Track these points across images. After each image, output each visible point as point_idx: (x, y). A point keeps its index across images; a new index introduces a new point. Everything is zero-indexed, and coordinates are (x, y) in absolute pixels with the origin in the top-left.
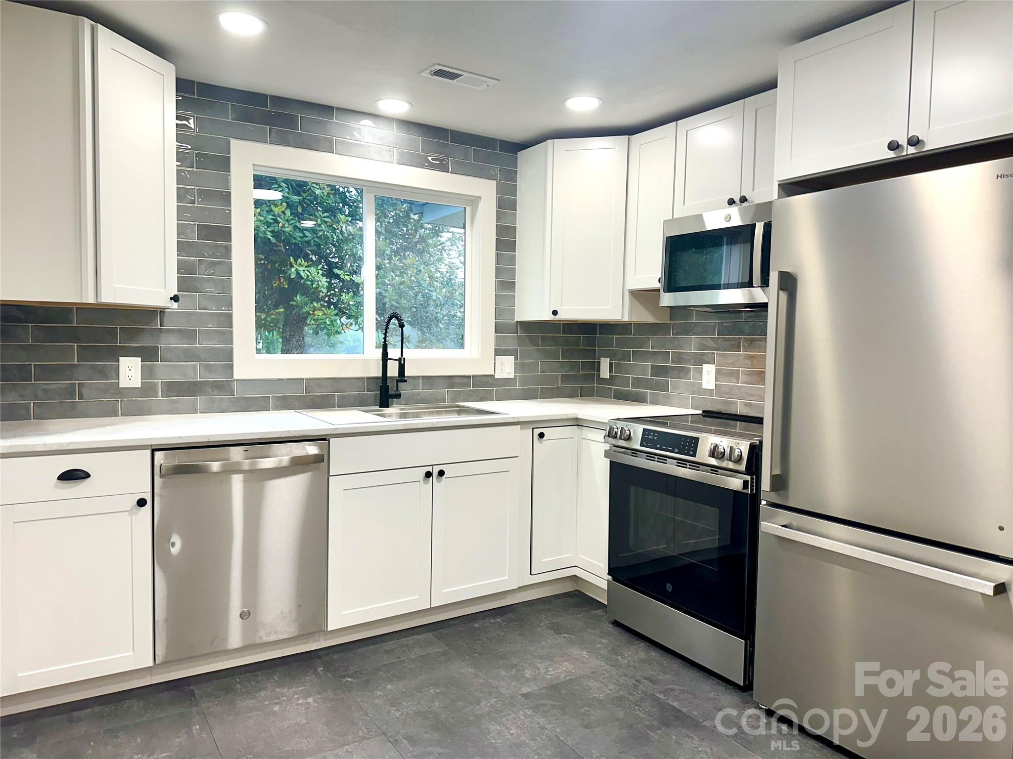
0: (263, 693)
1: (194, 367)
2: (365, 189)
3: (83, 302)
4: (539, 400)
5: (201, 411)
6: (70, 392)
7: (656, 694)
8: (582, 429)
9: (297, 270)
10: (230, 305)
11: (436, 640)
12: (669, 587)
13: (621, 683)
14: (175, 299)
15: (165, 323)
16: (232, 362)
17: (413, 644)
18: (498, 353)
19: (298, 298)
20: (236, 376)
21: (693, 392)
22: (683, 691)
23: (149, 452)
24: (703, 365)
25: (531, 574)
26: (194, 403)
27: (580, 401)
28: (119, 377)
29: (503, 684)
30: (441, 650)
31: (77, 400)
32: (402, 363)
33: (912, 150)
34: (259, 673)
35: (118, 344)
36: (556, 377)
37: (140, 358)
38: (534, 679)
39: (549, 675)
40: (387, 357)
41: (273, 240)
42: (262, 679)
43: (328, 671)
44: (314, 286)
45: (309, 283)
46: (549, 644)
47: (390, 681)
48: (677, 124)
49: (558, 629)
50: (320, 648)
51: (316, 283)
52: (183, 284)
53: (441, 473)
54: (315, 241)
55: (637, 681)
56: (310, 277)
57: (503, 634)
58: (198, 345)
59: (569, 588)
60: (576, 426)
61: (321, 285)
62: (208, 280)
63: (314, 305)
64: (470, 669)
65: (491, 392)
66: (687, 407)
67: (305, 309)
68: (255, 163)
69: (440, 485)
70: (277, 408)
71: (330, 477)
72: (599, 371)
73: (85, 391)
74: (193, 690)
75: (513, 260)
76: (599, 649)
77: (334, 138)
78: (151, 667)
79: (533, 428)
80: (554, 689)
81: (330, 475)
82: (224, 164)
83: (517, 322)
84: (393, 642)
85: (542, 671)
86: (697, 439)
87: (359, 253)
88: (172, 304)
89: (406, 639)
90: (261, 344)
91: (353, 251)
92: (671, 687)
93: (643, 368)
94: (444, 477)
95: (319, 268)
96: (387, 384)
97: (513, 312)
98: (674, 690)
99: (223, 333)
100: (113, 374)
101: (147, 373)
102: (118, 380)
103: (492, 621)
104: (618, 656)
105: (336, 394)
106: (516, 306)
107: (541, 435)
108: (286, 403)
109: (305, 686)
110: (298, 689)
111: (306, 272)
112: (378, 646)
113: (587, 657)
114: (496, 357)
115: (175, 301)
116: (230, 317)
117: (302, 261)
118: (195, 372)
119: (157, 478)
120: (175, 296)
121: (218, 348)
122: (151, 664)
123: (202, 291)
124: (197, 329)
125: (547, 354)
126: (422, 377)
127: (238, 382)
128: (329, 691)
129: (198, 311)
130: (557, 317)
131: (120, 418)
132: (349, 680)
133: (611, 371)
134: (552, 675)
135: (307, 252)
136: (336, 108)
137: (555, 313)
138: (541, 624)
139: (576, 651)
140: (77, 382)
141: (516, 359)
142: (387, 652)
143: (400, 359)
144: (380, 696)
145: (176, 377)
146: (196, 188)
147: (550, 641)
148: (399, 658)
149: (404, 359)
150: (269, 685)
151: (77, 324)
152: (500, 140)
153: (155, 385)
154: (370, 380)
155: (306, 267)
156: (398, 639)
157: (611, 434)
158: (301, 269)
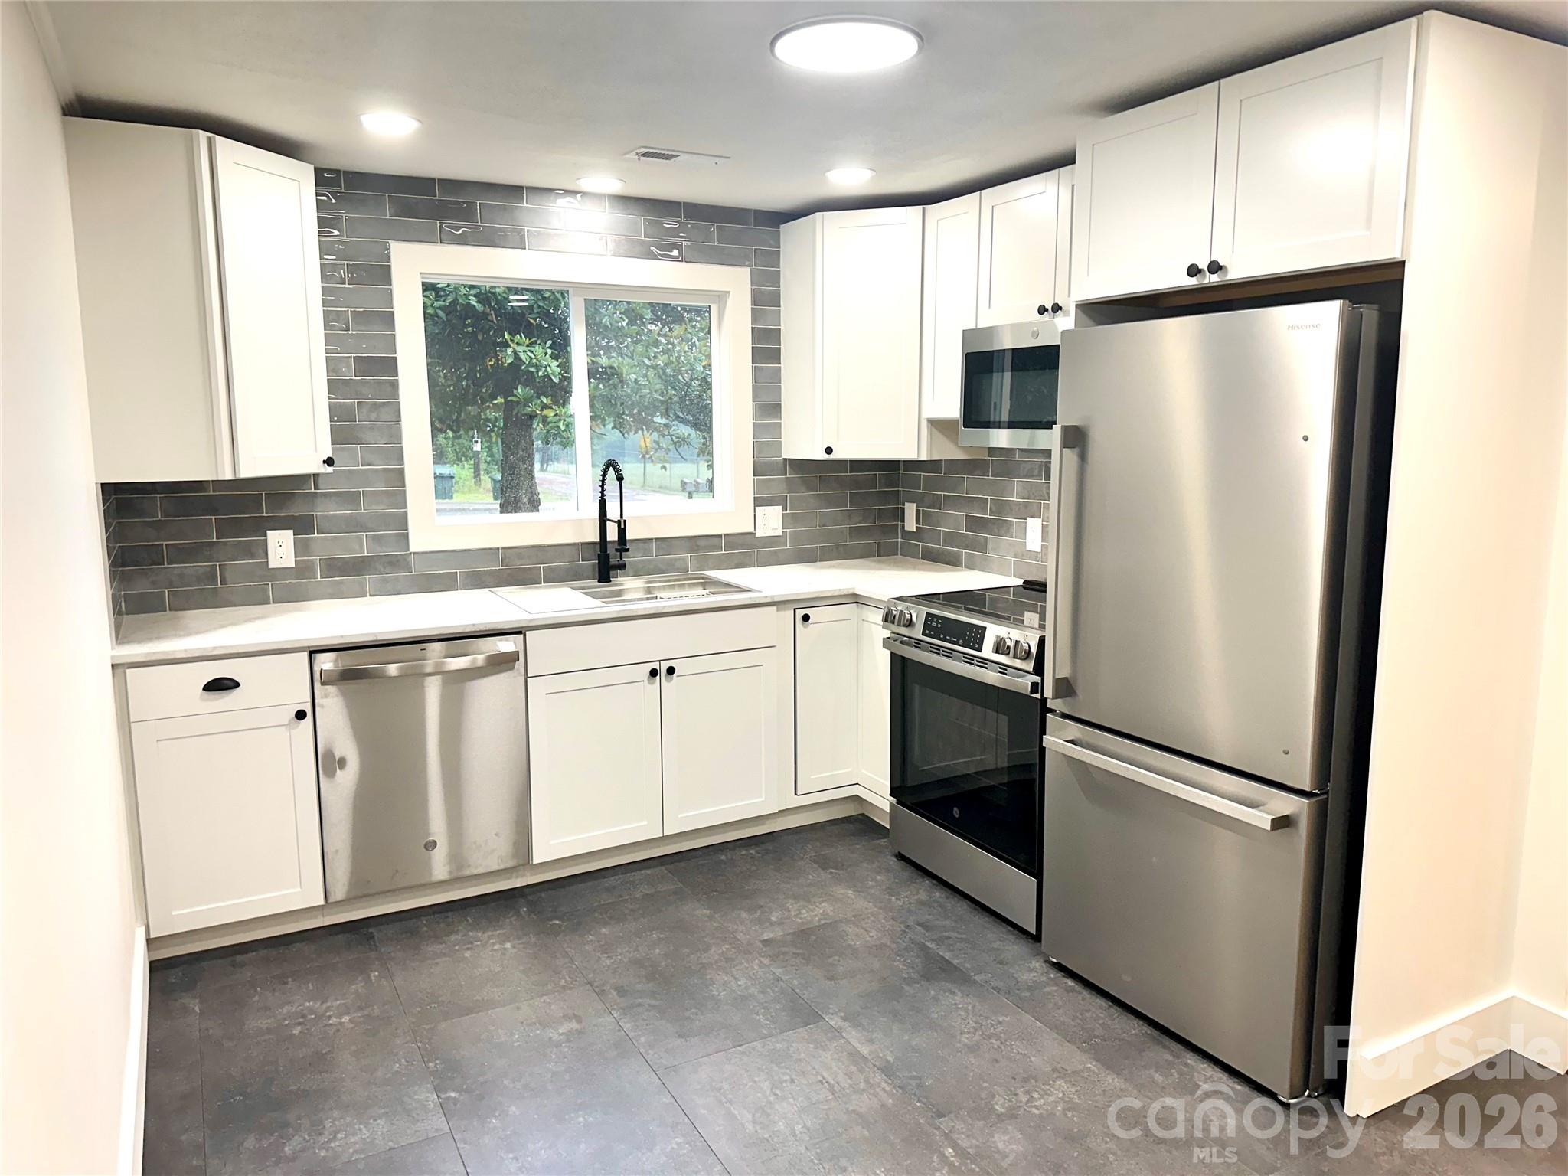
0: (453, 938)
1: (360, 538)
2: (571, 291)
3: (220, 479)
4: (818, 563)
5: (372, 593)
6: (211, 577)
7: (927, 943)
8: (862, 608)
9: (515, 353)
10: (400, 458)
11: (670, 875)
12: (956, 813)
13: (887, 929)
14: (329, 462)
15: (321, 486)
16: (407, 530)
17: (640, 879)
18: (759, 502)
19: (520, 391)
20: (412, 549)
21: (1016, 556)
22: (961, 940)
23: (306, 655)
24: (1028, 518)
25: (796, 794)
26: (362, 584)
27: (873, 564)
28: (267, 554)
29: (741, 928)
30: (673, 887)
31: (219, 586)
32: (622, 526)
33: (1214, 279)
34: (450, 914)
35: (265, 515)
36: (842, 532)
37: (292, 531)
38: (781, 923)
39: (801, 918)
40: (606, 516)
41: (479, 307)
42: (453, 922)
43: (533, 912)
44: (540, 374)
45: (532, 369)
46: (809, 881)
47: (605, 924)
48: (981, 194)
49: (824, 863)
50: (525, 884)
51: (544, 369)
52: (338, 436)
53: (671, 671)
54: (539, 307)
55: (908, 927)
56: (534, 361)
57: (754, 868)
58: (363, 511)
59: (850, 811)
60: (855, 604)
61: (550, 372)
62: (372, 428)
63: (542, 402)
64: (704, 911)
65: (751, 555)
66: (1008, 575)
67: (530, 407)
68: (422, 271)
69: (670, 686)
70: (465, 587)
71: (528, 679)
72: (903, 520)
73: (228, 575)
74: (372, 933)
75: (776, 376)
76: (872, 887)
77: (526, 229)
78: (322, 906)
79: (795, 609)
80: (803, 934)
81: (529, 675)
82: (383, 275)
83: (785, 459)
84: (617, 877)
85: (793, 913)
86: (984, 629)
87: (603, 321)
88: (325, 468)
89: (633, 874)
90: (479, 444)
91: (595, 319)
92: (947, 934)
93: (954, 520)
94: (675, 675)
95: (548, 345)
96: (606, 551)
97: (778, 446)
98: (950, 938)
99: (394, 493)
100: (260, 551)
101: (301, 548)
102: (267, 558)
103: (744, 852)
104: (892, 896)
105: (542, 566)
106: (782, 437)
107: (806, 618)
108: (477, 581)
109: (504, 929)
110: (494, 933)
111: (529, 353)
112: (596, 882)
113: (853, 897)
114: (757, 508)
115: (329, 465)
116: (401, 472)
117: (521, 337)
118: (361, 545)
119: (317, 685)
120: (329, 458)
121: (388, 514)
122: (322, 902)
123: (363, 441)
124: (361, 490)
125: (829, 501)
126: (656, 539)
127: (415, 556)
128: (531, 935)
129: (360, 467)
130: (832, 457)
131: (272, 607)
132: (557, 922)
133: (918, 521)
134: (805, 918)
135: (529, 321)
136: (526, 188)
137: (829, 451)
138: (805, 857)
139: (840, 891)
140: (218, 564)
141: (784, 509)
142: (607, 890)
143: (619, 522)
144: (591, 941)
145: (338, 553)
146: (350, 309)
147: (810, 877)
148: (621, 897)
149: (625, 521)
150: (460, 928)
151: (213, 492)
152: (755, 210)
153: (313, 562)
154: (586, 546)
155: (528, 346)
156: (622, 874)
157: (888, 618)
158: (520, 349)
